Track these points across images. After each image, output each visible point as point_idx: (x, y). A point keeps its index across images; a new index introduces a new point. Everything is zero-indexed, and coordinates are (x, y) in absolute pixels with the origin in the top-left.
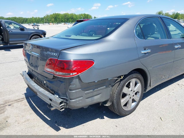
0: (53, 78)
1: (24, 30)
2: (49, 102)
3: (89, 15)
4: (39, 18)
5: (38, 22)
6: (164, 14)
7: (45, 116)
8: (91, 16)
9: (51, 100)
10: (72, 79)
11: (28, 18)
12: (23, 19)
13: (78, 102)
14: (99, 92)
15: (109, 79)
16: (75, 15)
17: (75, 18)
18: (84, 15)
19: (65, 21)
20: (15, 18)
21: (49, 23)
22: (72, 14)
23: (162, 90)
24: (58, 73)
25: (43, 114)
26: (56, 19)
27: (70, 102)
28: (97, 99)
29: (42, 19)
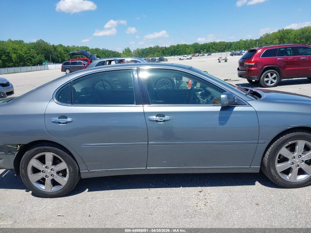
4: (251, 41)
12: (225, 44)
26: (282, 40)
29: (257, 42)
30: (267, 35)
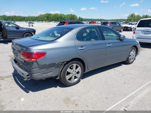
0: (24, 62)
1: (19, 29)
2: (22, 75)
3: (75, 15)
4: (34, 17)
5: (34, 20)
6: (136, 16)
7: (22, 85)
8: (76, 16)
9: (23, 74)
10: (33, 62)
11: (26, 17)
12: (21, 17)
13: (37, 76)
14: (51, 71)
15: (56, 63)
16: (63, 15)
17: (64, 17)
18: (70, 16)
19: (55, 19)
20: (15, 16)
21: (42, 21)
22: (61, 14)
23: (101, 73)
24: (27, 59)
25: (21, 85)
26: (48, 18)
27: (33, 75)
28: (50, 74)
29: (37, 18)
30: (41, 15)
